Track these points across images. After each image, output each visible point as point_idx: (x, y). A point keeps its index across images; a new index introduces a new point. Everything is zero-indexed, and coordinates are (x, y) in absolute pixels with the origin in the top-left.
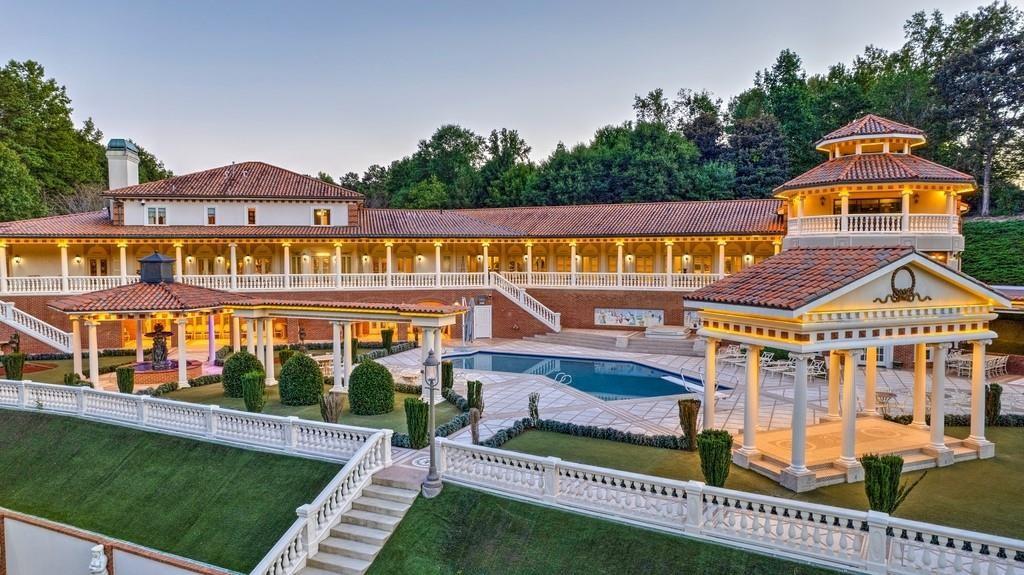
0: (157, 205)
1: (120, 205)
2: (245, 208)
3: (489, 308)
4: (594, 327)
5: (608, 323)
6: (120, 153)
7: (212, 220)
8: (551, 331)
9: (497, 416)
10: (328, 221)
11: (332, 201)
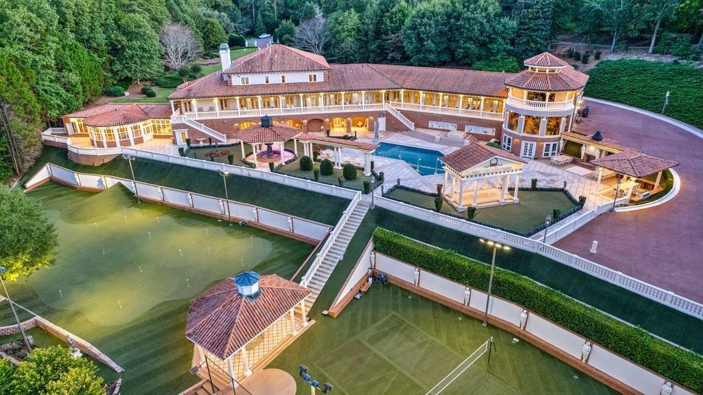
0: (245, 76)
1: (230, 77)
2: (280, 75)
3: (385, 118)
4: (427, 128)
5: (434, 127)
6: (225, 51)
7: (267, 82)
8: (410, 130)
9: (388, 182)
10: (315, 80)
11: (317, 70)
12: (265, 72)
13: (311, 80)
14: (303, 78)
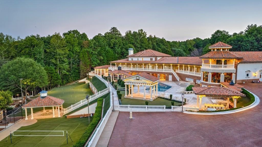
0: (132, 58)
1: (128, 58)
2: (142, 58)
3: (171, 76)
4: (185, 81)
7: (138, 60)
8: (178, 81)
10: (152, 60)
11: (153, 57)
12: (138, 57)
13: (151, 60)
14: (148, 59)
